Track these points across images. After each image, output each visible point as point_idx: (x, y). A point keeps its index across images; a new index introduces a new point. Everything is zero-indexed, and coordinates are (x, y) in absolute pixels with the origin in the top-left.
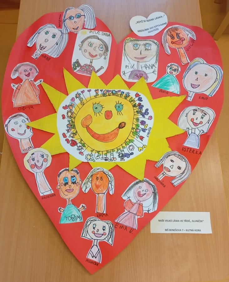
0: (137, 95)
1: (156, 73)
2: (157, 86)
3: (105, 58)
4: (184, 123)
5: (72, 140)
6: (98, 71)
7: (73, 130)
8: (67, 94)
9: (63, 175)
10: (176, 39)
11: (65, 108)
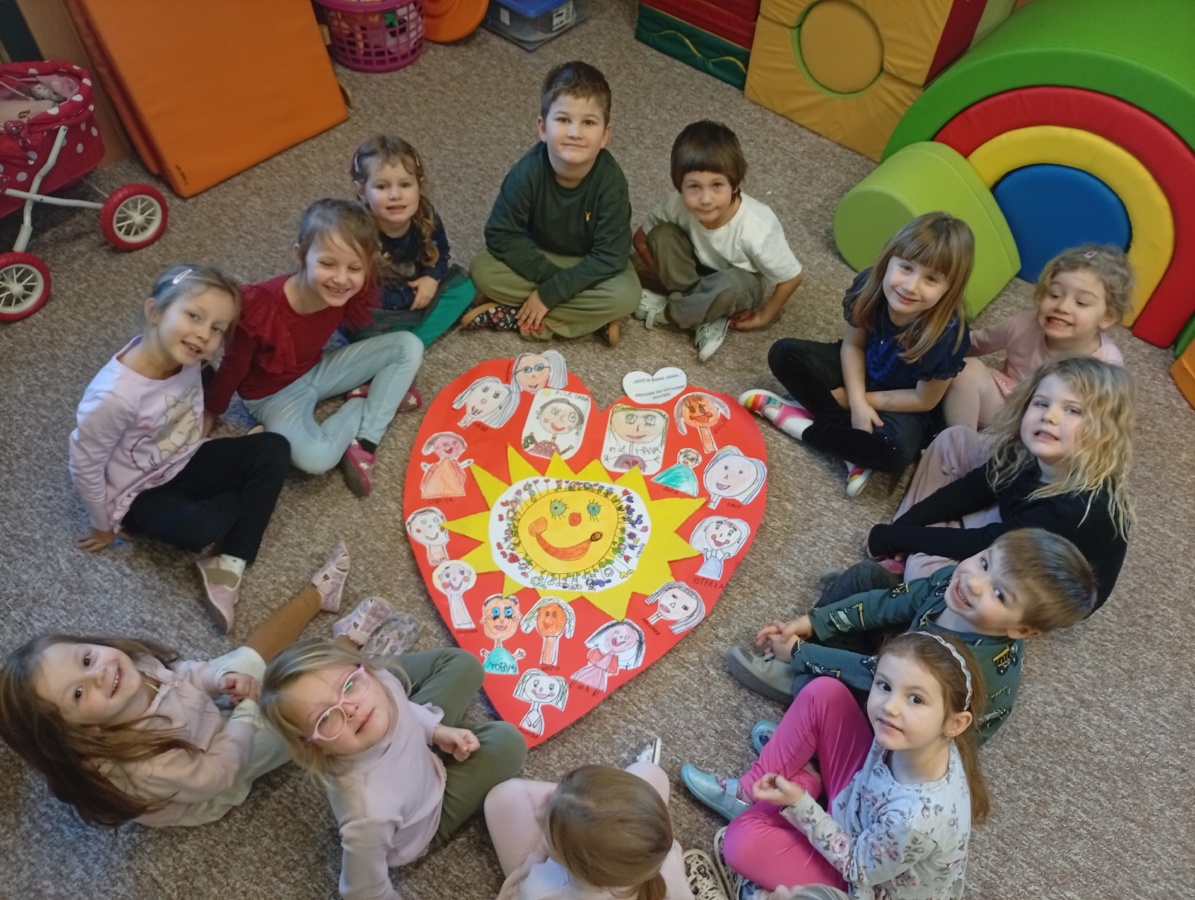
0: (625, 493)
1: (661, 460)
2: (660, 482)
3: (577, 433)
4: (700, 541)
5: (512, 555)
6: (564, 452)
7: (514, 540)
8: (509, 483)
9: (492, 604)
10: (698, 413)
11: (504, 504)
